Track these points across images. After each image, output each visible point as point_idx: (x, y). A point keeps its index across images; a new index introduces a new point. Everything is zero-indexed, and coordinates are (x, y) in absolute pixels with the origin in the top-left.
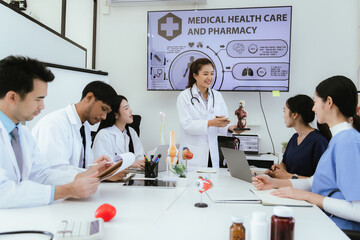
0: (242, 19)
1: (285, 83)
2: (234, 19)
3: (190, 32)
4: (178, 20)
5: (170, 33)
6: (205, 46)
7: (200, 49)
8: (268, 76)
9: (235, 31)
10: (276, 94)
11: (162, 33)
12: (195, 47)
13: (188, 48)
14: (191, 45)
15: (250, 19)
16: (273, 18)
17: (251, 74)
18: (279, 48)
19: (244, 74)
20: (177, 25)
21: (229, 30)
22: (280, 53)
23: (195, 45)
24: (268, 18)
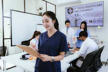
0: (89, 7)
1: (102, 24)
2: (87, 7)
3: (75, 12)
4: (72, 9)
5: (70, 13)
6: (79, 15)
7: (78, 16)
8: (97, 22)
9: (87, 10)
10: (99, 27)
11: (69, 13)
12: (76, 16)
13: (75, 16)
14: (76, 15)
15: (91, 6)
16: (98, 5)
17: (92, 22)
18: (100, 14)
19: (90, 22)
20: (72, 10)
21: (85, 10)
22: (100, 15)
23: (77, 15)
24: (96, 6)
